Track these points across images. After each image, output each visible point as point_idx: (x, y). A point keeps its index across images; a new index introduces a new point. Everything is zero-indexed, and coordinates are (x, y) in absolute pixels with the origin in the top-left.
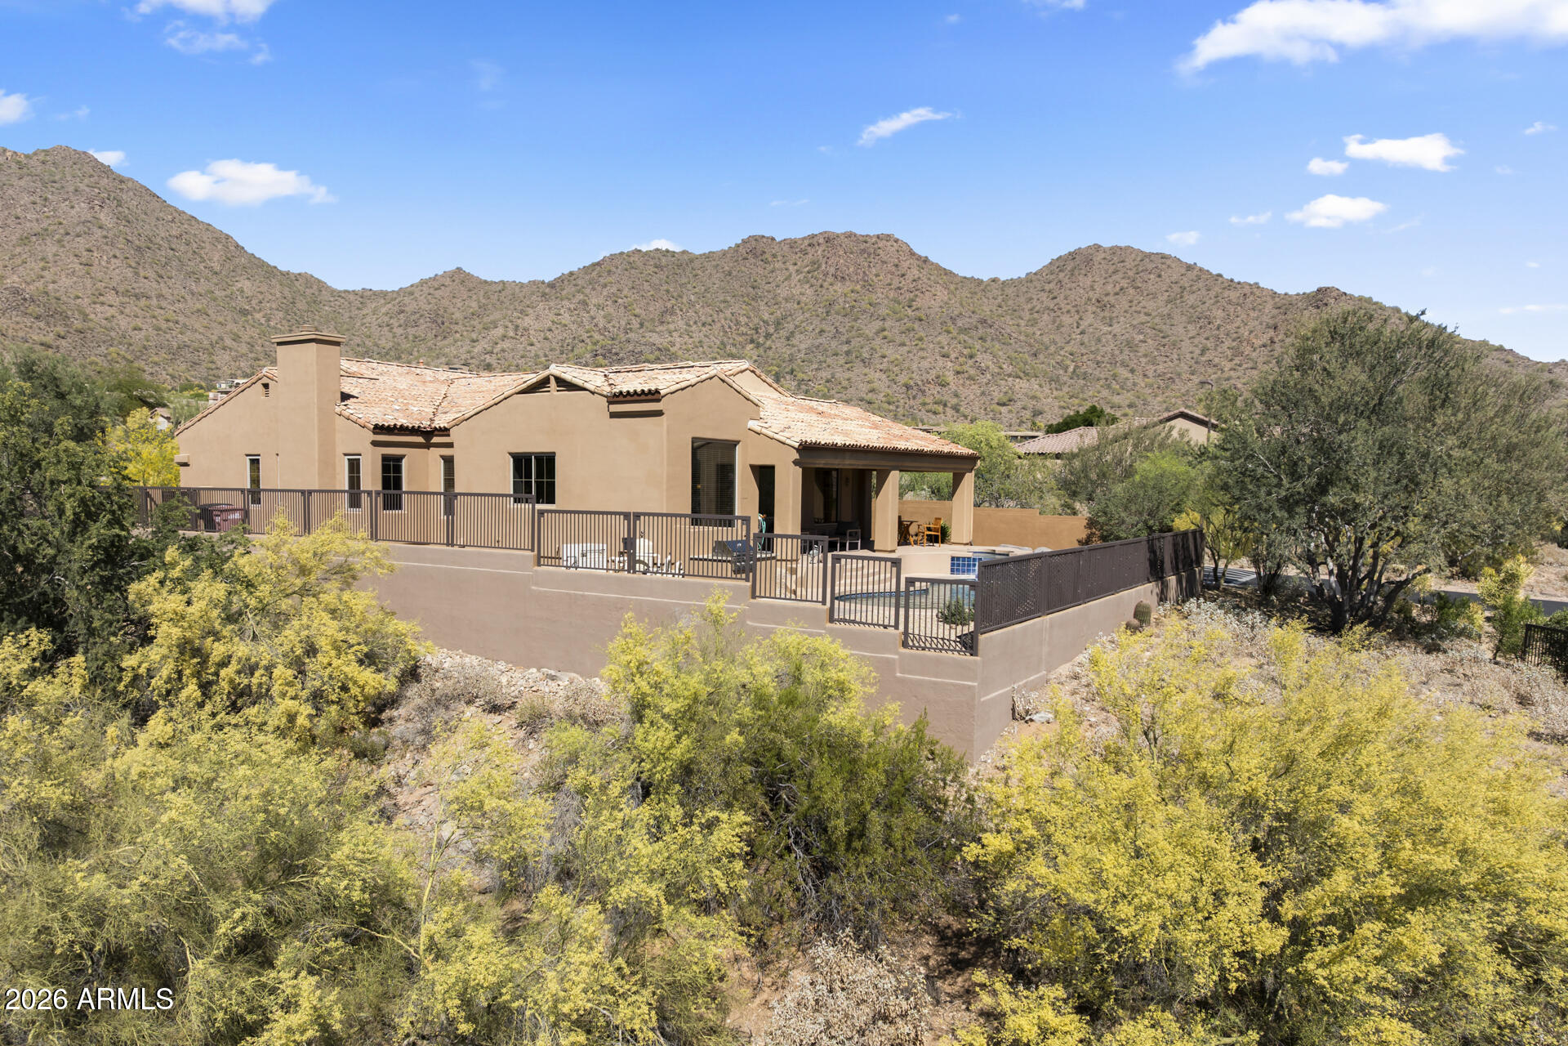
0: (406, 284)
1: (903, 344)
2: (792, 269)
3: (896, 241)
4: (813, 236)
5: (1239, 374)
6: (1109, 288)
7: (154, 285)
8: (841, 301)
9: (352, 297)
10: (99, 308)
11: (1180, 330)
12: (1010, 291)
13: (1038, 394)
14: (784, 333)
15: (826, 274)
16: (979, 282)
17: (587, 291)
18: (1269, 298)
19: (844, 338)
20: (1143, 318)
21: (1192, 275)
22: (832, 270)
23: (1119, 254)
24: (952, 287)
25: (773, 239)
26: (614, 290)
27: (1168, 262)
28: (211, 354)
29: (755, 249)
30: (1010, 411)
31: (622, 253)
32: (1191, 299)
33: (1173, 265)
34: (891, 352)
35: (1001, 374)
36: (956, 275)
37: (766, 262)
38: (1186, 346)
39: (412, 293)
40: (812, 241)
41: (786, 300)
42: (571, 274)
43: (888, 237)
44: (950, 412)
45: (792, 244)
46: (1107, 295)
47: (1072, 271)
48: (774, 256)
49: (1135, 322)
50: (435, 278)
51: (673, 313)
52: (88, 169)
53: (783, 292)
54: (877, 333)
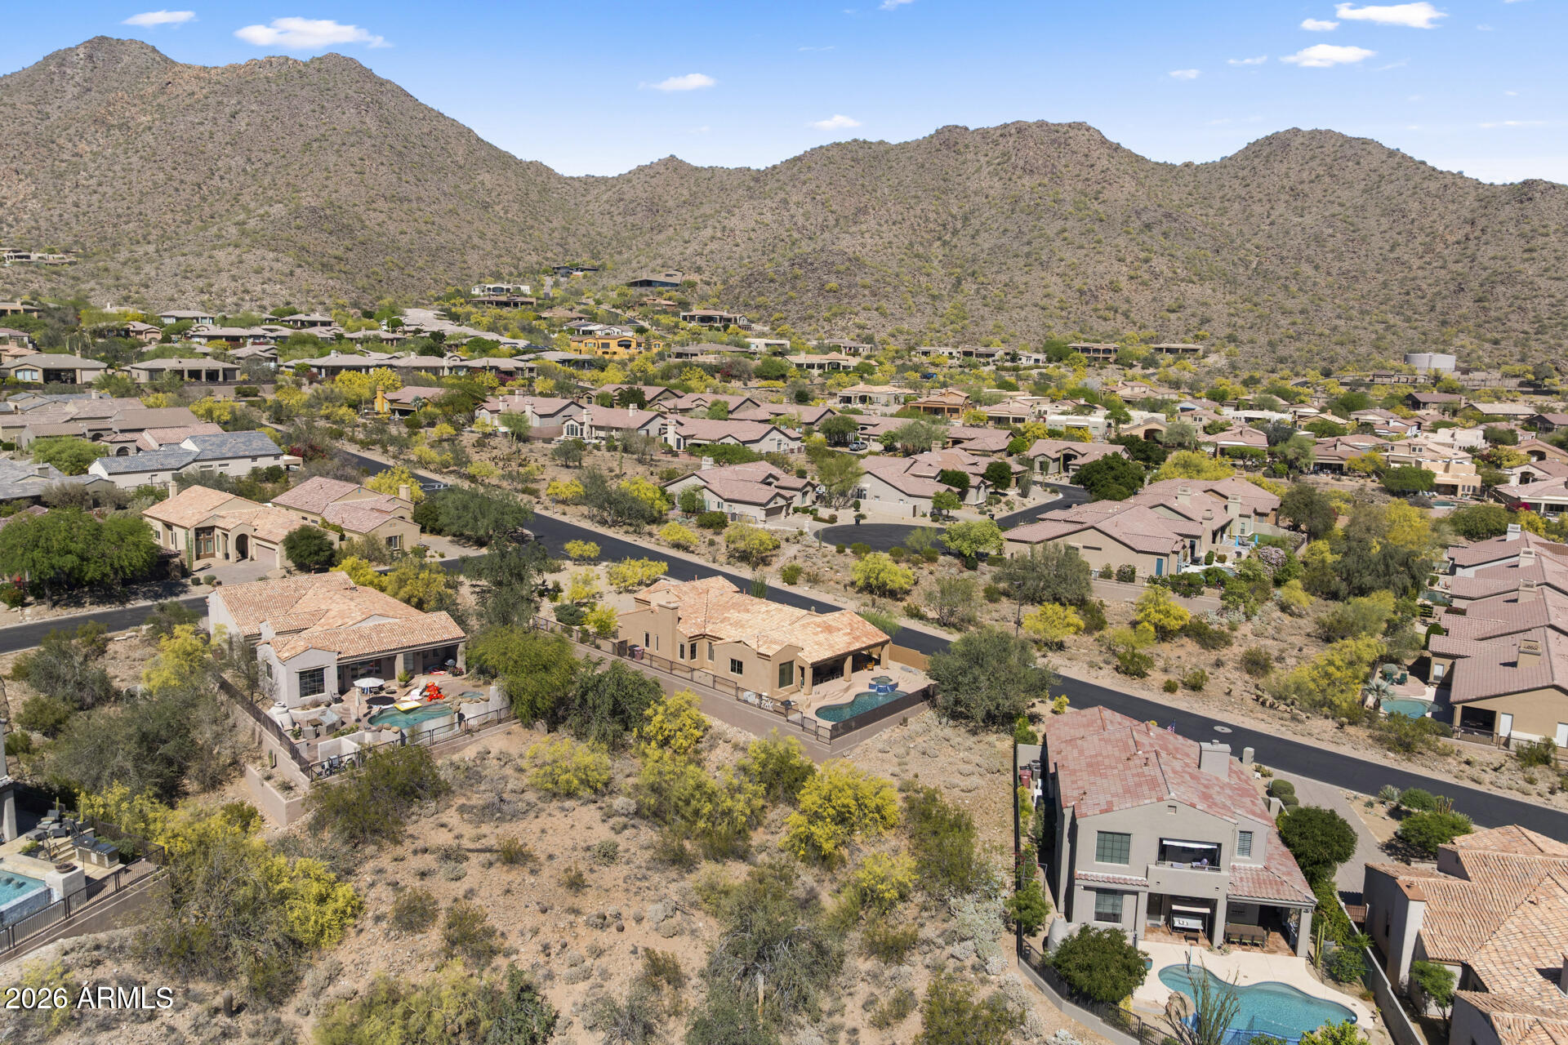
0: (625, 171)
1: (1081, 247)
2: (983, 160)
3: (1088, 129)
4: (1005, 126)
5: (1427, 273)
6: (1305, 175)
7: (415, 189)
8: (1026, 197)
9: (577, 184)
10: (372, 214)
11: (1373, 223)
12: (1202, 177)
13: (1209, 300)
14: (971, 231)
15: (1015, 167)
16: (1172, 167)
17: (788, 188)
18: (1472, 190)
19: (1025, 240)
20: (1336, 209)
21: (1393, 162)
22: (1021, 163)
23: (1318, 138)
24: (1142, 175)
25: (966, 129)
26: (813, 187)
27: (1369, 148)
28: (463, 254)
29: (949, 140)
30: (1179, 319)
31: (821, 147)
32: (1388, 189)
33: (1374, 151)
34: (1068, 255)
35: (1175, 279)
36: (1148, 161)
37: (958, 152)
38: (1376, 242)
39: (629, 181)
40: (1004, 130)
41: (976, 193)
42: (775, 167)
43: (1080, 126)
44: (1119, 317)
45: (984, 133)
46: (1302, 182)
47: (1268, 157)
48: (967, 146)
49: (1327, 214)
50: (651, 166)
51: (866, 213)
52: (354, 75)
53: (973, 185)
54: (1058, 234)
